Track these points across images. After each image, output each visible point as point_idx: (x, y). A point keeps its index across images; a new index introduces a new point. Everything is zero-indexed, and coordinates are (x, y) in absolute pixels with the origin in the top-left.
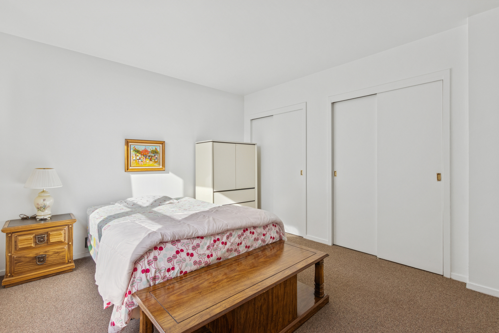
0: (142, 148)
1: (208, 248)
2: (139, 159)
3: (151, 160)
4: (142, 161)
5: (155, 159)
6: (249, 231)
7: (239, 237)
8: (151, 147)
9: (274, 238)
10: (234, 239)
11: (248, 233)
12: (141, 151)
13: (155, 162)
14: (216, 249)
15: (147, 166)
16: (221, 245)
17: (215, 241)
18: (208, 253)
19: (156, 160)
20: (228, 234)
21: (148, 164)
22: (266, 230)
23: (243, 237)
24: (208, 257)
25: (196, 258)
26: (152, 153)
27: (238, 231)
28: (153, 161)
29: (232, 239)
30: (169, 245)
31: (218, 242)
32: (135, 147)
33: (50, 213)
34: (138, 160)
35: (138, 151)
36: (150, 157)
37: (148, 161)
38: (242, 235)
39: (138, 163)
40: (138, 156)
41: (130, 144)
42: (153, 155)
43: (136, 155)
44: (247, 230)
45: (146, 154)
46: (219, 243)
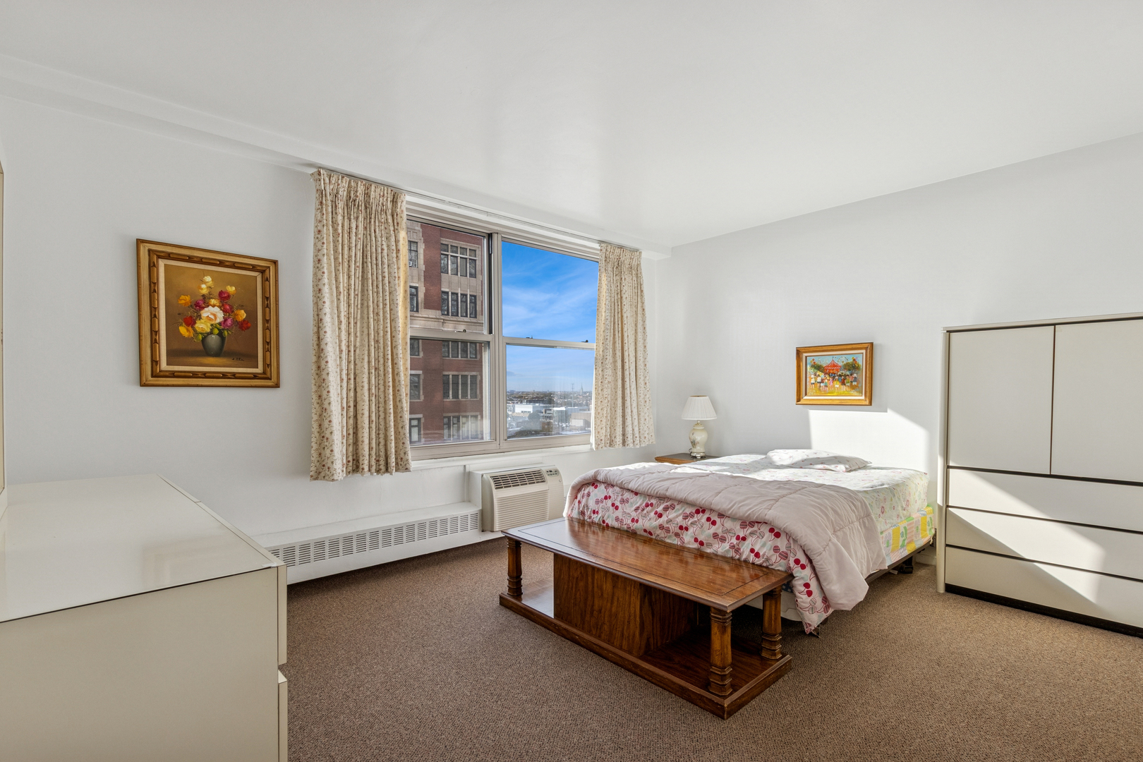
0: (827, 362)
1: (637, 509)
2: (820, 383)
3: (843, 383)
4: (826, 386)
5: (852, 382)
6: (706, 515)
7: (686, 517)
8: (843, 358)
9: (757, 555)
10: (675, 516)
11: (703, 518)
12: (824, 366)
13: (853, 387)
14: (645, 516)
15: (835, 394)
16: (652, 514)
17: (647, 505)
18: (634, 515)
19: (854, 383)
20: (669, 503)
21: (839, 391)
22: (745, 530)
23: (691, 520)
24: (633, 520)
25: (619, 513)
26: (845, 369)
27: (686, 506)
28: (849, 384)
29: (671, 514)
30: (602, 487)
31: (650, 508)
32: (813, 360)
33: (702, 450)
34: (818, 385)
35: (818, 367)
36: (843, 377)
37: (838, 386)
38: (692, 515)
39: (820, 390)
40: (819, 376)
41: (805, 355)
42: (848, 373)
43: (815, 375)
44: (704, 511)
45: (835, 371)
46: (651, 511)
